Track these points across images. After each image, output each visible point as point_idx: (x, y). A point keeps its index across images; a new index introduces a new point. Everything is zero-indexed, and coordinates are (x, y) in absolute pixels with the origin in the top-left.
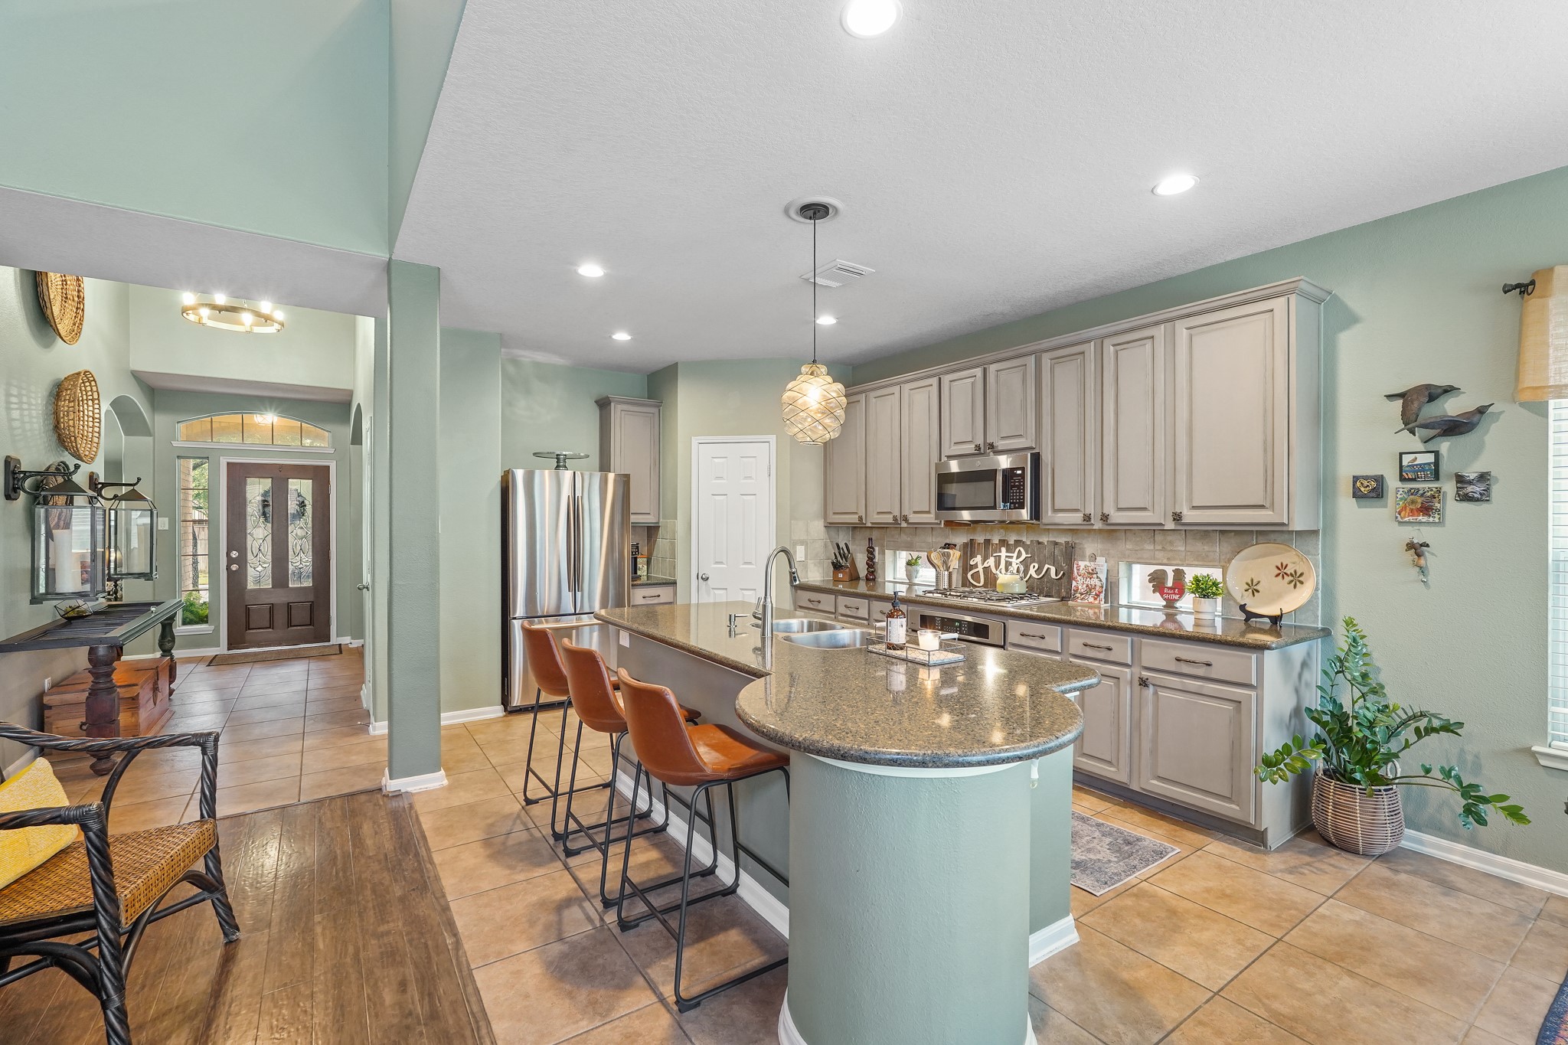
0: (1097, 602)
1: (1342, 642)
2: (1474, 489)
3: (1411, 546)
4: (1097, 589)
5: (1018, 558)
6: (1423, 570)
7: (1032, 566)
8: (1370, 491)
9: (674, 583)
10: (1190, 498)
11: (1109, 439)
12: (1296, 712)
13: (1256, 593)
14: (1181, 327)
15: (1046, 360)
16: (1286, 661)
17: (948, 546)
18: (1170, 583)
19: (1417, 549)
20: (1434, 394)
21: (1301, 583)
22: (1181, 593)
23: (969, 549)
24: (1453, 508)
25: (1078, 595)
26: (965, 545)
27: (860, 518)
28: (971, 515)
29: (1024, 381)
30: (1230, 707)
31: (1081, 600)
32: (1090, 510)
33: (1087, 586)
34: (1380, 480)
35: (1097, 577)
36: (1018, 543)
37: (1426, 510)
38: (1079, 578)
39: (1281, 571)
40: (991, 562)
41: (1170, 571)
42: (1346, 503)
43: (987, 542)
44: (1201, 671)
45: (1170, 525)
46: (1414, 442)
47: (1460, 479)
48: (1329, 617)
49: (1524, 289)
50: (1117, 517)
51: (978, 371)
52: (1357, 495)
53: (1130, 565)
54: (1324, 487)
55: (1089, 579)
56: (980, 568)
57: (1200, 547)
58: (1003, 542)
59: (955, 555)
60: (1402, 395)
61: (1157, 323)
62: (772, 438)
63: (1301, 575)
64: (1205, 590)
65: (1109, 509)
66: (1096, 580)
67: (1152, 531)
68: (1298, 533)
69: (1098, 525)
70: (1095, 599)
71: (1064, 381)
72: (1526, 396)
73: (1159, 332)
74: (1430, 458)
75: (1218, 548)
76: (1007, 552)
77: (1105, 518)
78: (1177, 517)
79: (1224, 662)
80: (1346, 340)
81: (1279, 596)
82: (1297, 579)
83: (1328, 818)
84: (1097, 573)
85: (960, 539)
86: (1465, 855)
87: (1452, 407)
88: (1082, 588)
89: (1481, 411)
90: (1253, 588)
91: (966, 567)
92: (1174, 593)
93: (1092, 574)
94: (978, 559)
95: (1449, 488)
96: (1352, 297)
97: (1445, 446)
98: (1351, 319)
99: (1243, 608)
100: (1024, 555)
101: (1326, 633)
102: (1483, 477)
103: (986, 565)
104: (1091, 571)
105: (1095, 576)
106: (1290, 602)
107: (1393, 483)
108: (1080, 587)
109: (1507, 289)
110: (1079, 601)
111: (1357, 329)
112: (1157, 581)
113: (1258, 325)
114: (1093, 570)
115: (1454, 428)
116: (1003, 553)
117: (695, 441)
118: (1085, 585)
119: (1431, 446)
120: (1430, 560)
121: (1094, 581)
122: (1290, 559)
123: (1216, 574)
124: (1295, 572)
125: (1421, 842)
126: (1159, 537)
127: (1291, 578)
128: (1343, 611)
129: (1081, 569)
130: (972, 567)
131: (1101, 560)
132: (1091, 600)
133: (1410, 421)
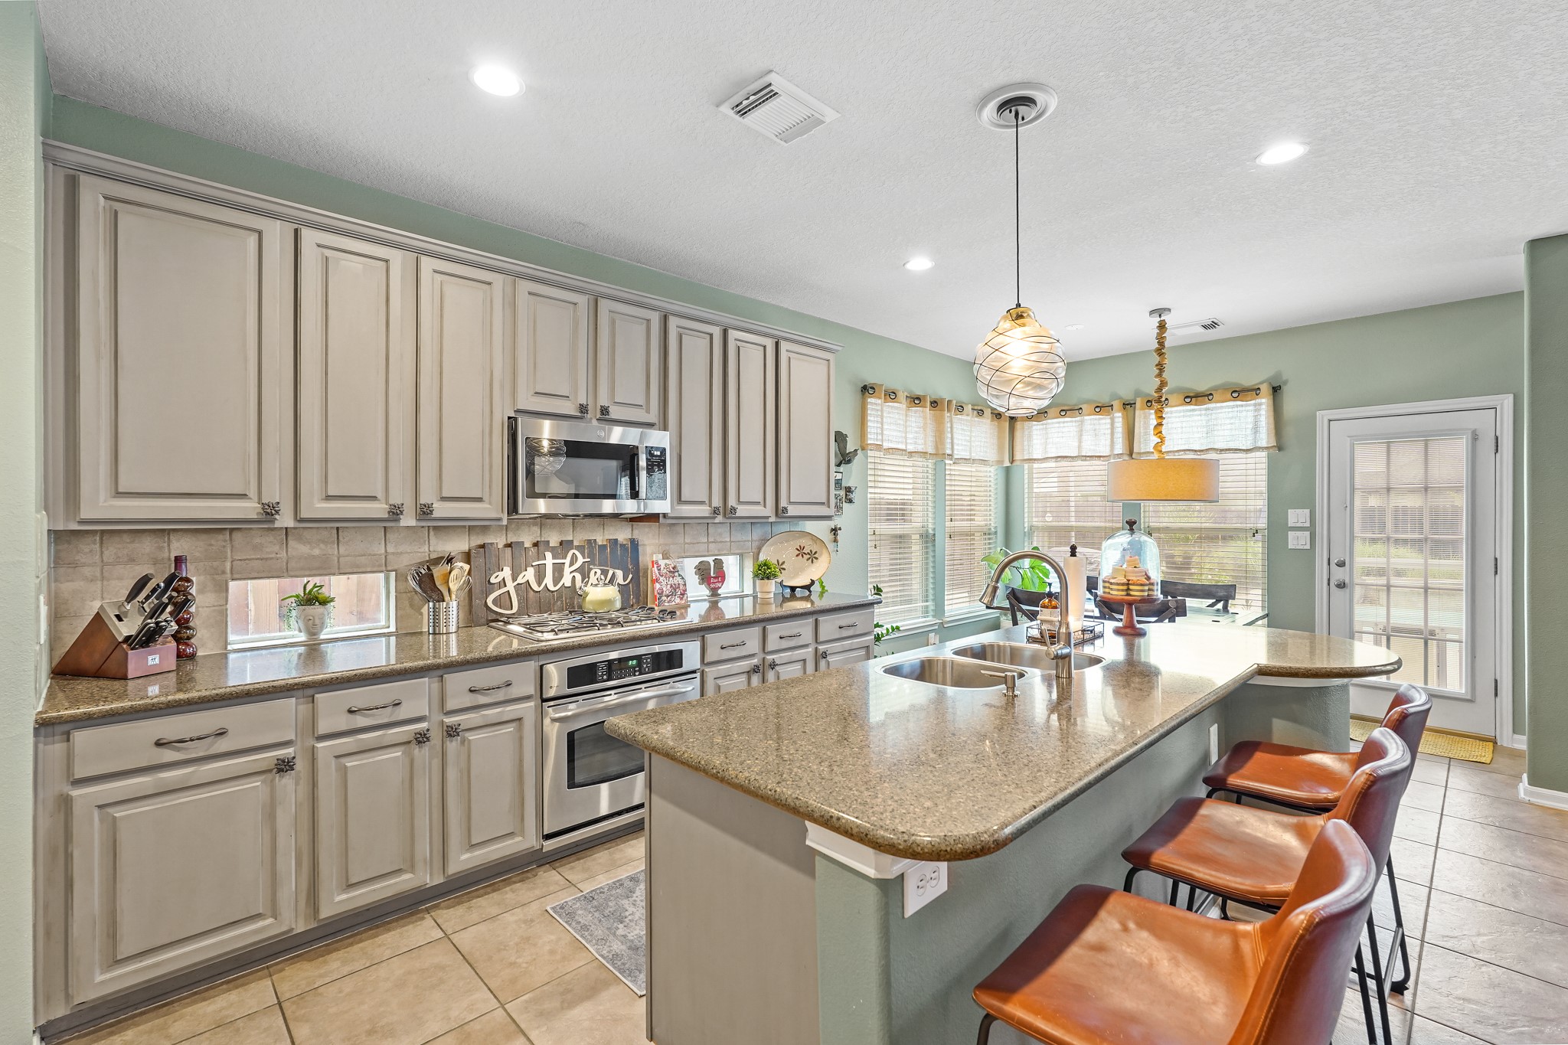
0: (683, 602)
3: (834, 529)
4: (681, 588)
5: (571, 564)
6: (837, 544)
7: (592, 573)
13: (782, 571)
18: (712, 575)
19: (836, 531)
20: (843, 437)
21: (817, 558)
24: (845, 505)
25: (664, 598)
28: (548, 506)
31: (668, 602)
32: (716, 503)
33: (671, 586)
35: (679, 575)
36: (566, 544)
37: (838, 507)
38: (661, 579)
39: (801, 551)
40: (529, 575)
41: (711, 561)
43: (515, 546)
50: (739, 510)
55: (671, 579)
56: (510, 586)
58: (543, 546)
63: (816, 553)
65: (732, 502)
66: (679, 579)
70: (681, 599)
76: (554, 557)
81: (800, 570)
82: (812, 557)
84: (678, 571)
88: (667, 590)
89: (855, 452)
90: (781, 568)
92: (718, 582)
93: (674, 572)
94: (507, 572)
95: (844, 493)
99: (782, 584)
100: (581, 560)
103: (520, 580)
104: (672, 570)
105: (676, 574)
108: (664, 589)
110: (666, 604)
112: (703, 572)
114: (673, 568)
115: (846, 460)
116: (549, 561)
118: (669, 586)
120: (839, 538)
121: (677, 580)
122: (806, 542)
124: (811, 551)
127: (808, 556)
129: (662, 569)
130: (495, 587)
132: (678, 600)
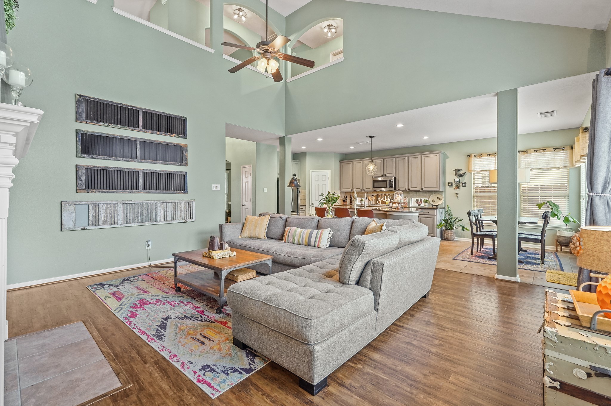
1: (447, 209)
2: (464, 185)
3: (456, 193)
4: (406, 203)
6: (458, 197)
8: (451, 185)
9: (305, 205)
10: (424, 186)
11: (410, 175)
12: (441, 220)
14: (423, 156)
15: (397, 159)
16: (439, 211)
17: (372, 196)
18: (419, 201)
19: (457, 194)
20: (459, 170)
22: (421, 203)
23: (377, 196)
24: (461, 187)
26: (376, 196)
27: (351, 190)
29: (393, 162)
30: (432, 219)
32: (406, 188)
34: (452, 183)
36: (389, 195)
37: (458, 188)
39: (438, 198)
40: (383, 199)
41: (419, 199)
42: (447, 187)
43: (382, 195)
44: (427, 214)
45: (421, 190)
46: (456, 177)
47: (462, 183)
48: (445, 206)
49: (469, 156)
50: (411, 189)
51: (382, 160)
52: (449, 185)
53: (411, 198)
54: (444, 184)
56: (380, 200)
57: (425, 194)
58: (385, 195)
59: (374, 198)
60: (455, 170)
61: (418, 155)
62: (330, 171)
64: (426, 202)
65: (410, 188)
67: (416, 192)
68: (441, 191)
69: (407, 190)
70: (406, 205)
71: (401, 164)
72: (470, 172)
73: (419, 156)
74: (458, 180)
75: (428, 195)
77: (409, 189)
78: (422, 189)
79: (431, 212)
80: (447, 160)
81: (438, 202)
82: (440, 199)
83: (446, 235)
85: (375, 194)
86: (463, 239)
87: (461, 172)
89: (465, 173)
90: (434, 201)
91: (376, 200)
94: (380, 198)
95: (461, 184)
96: (448, 154)
97: (460, 178)
98: (448, 158)
99: (432, 204)
100: (390, 197)
101: (444, 208)
102: (465, 183)
106: (439, 203)
107: (454, 184)
109: (467, 156)
111: (449, 159)
112: (417, 201)
113: (435, 158)
114: (405, 199)
115: (461, 175)
116: (386, 197)
117: (311, 171)
119: (459, 178)
120: (458, 195)
121: (406, 201)
122: (439, 196)
123: (428, 199)
125: (457, 239)
126: (417, 193)
128: (447, 204)
130: (378, 200)
131: (406, 197)
133: (456, 174)
